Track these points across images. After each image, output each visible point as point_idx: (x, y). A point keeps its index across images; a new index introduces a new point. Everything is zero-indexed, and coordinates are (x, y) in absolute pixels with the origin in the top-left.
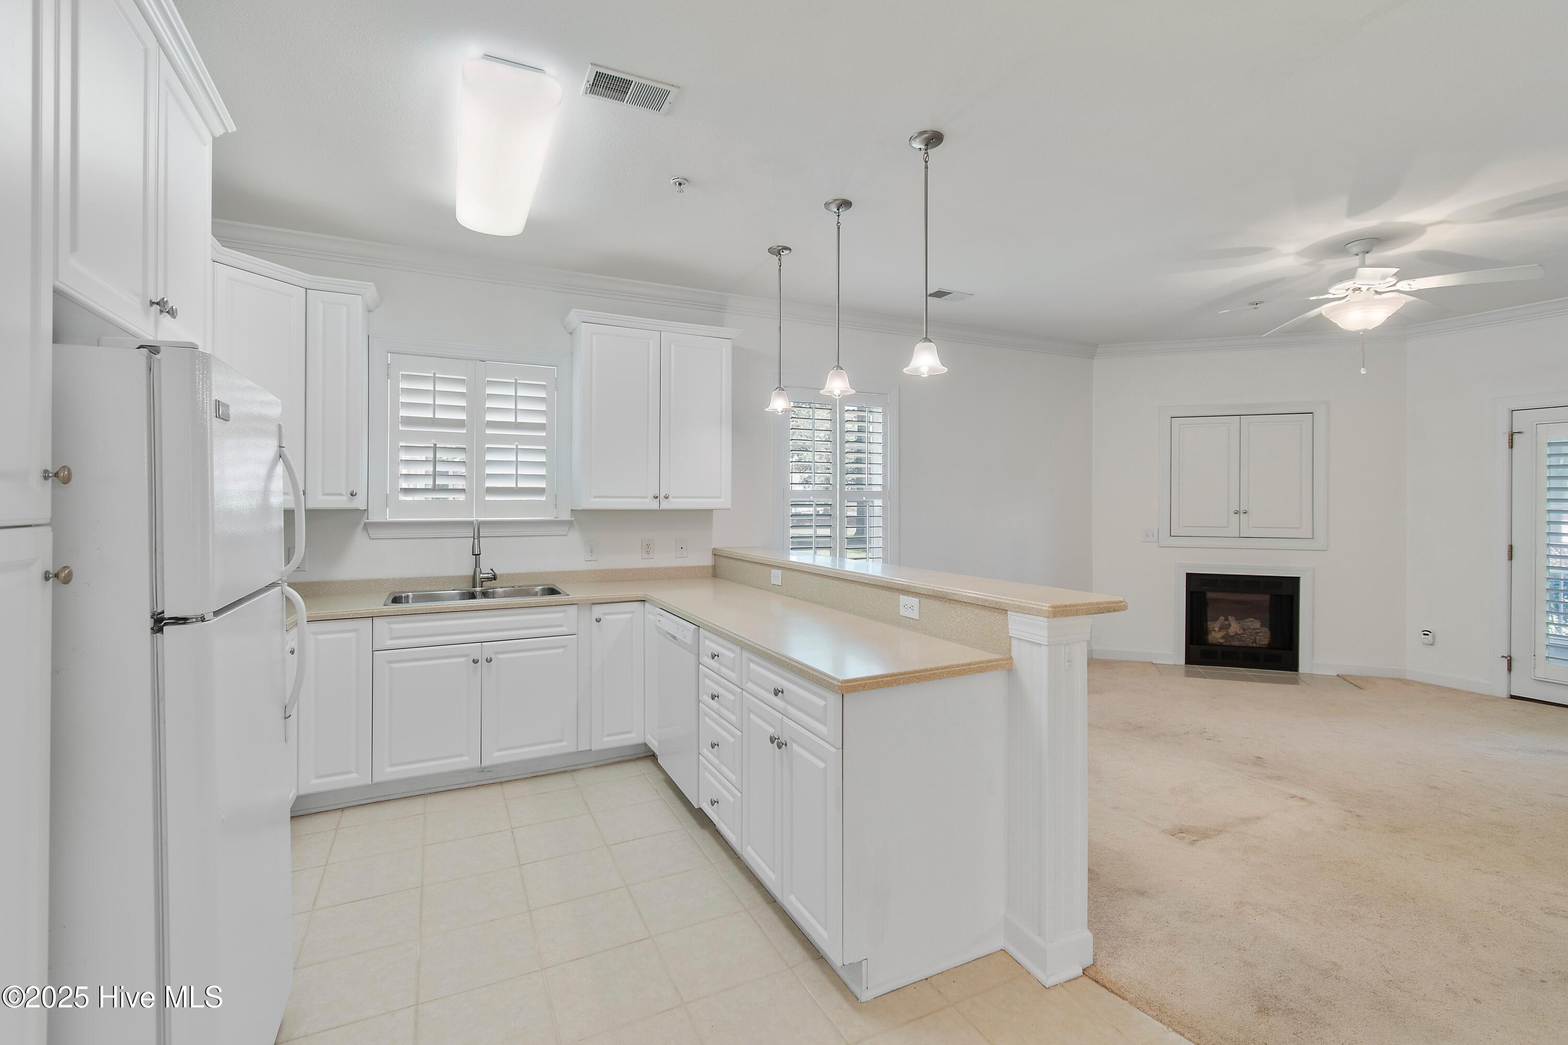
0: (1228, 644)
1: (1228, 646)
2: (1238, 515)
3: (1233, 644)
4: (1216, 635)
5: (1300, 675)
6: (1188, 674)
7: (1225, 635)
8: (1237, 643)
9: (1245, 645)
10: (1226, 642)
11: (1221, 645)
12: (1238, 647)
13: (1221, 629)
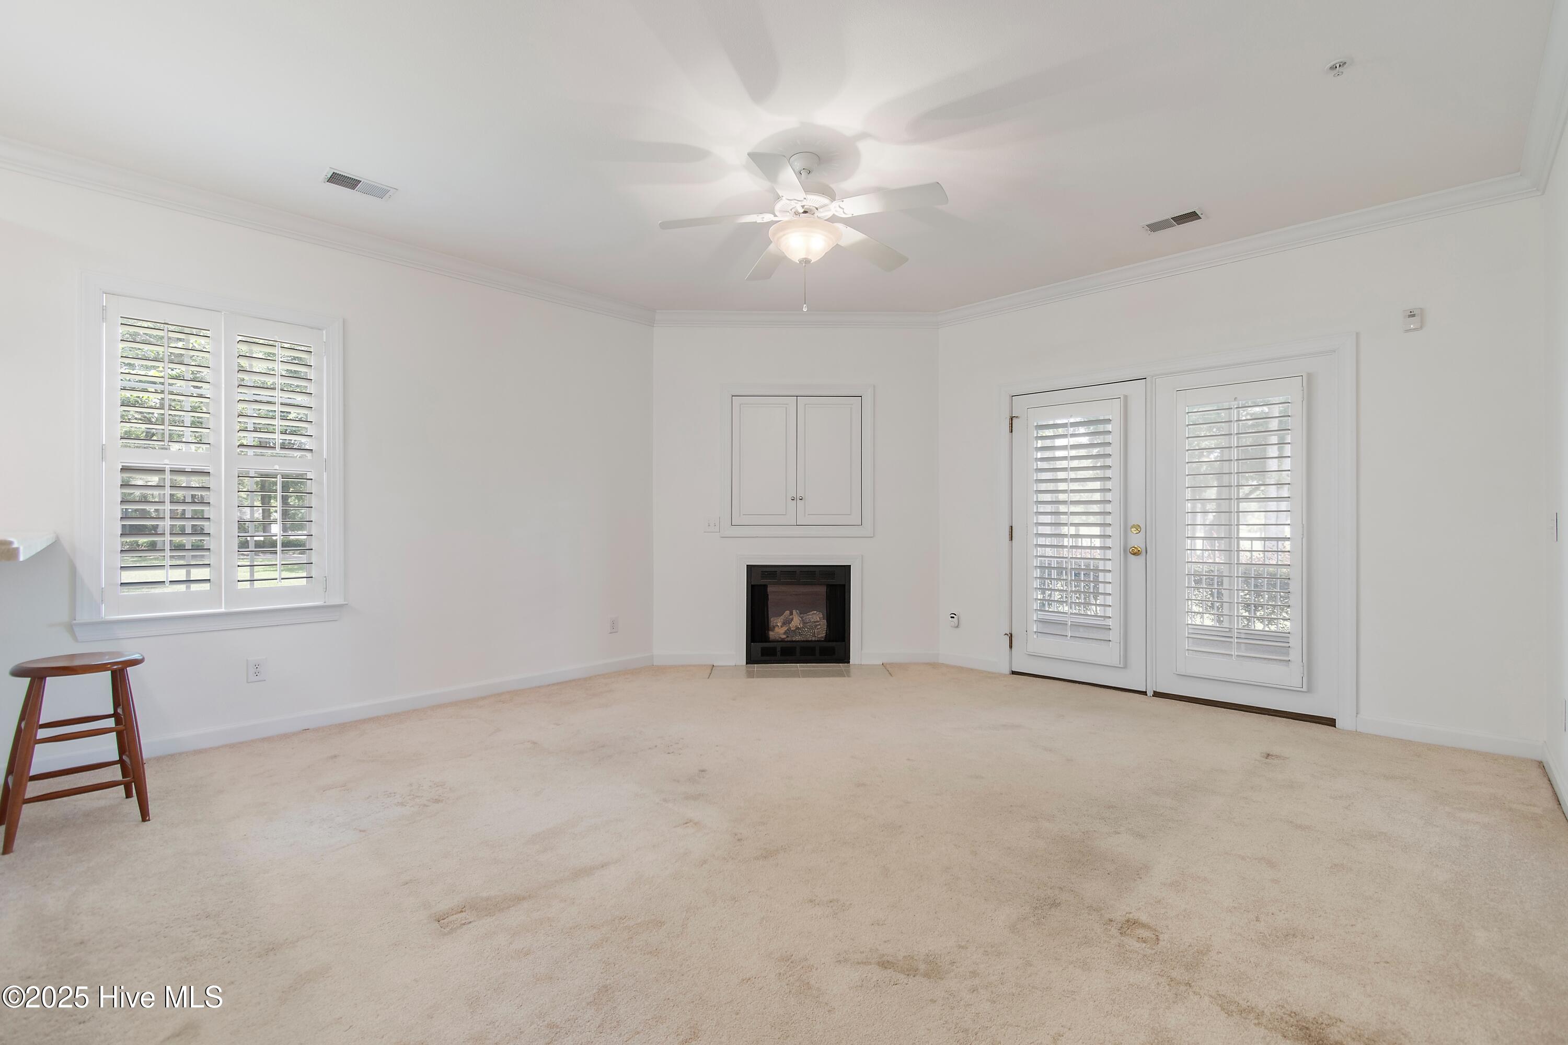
0: (789, 639)
1: (790, 641)
2: (795, 501)
3: (794, 639)
4: (779, 630)
5: (851, 667)
6: (750, 675)
7: (788, 630)
8: (798, 638)
9: (805, 639)
10: (787, 637)
11: (783, 641)
12: (798, 641)
13: (784, 624)
